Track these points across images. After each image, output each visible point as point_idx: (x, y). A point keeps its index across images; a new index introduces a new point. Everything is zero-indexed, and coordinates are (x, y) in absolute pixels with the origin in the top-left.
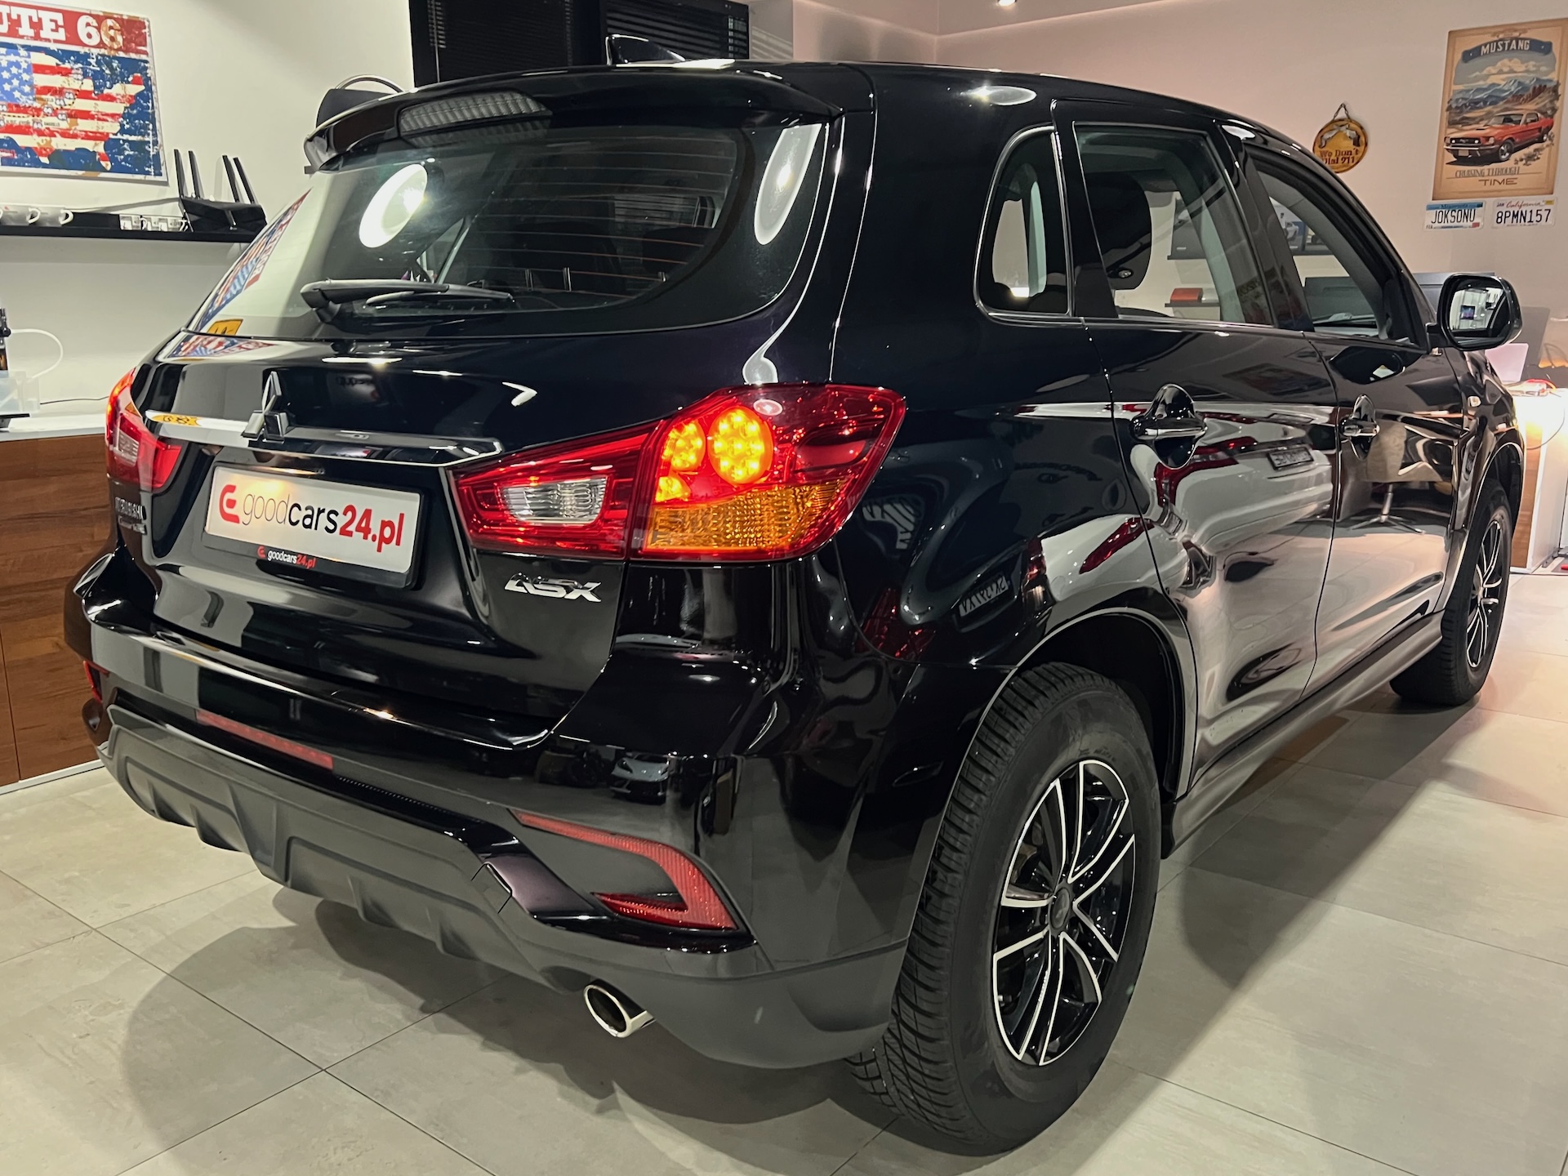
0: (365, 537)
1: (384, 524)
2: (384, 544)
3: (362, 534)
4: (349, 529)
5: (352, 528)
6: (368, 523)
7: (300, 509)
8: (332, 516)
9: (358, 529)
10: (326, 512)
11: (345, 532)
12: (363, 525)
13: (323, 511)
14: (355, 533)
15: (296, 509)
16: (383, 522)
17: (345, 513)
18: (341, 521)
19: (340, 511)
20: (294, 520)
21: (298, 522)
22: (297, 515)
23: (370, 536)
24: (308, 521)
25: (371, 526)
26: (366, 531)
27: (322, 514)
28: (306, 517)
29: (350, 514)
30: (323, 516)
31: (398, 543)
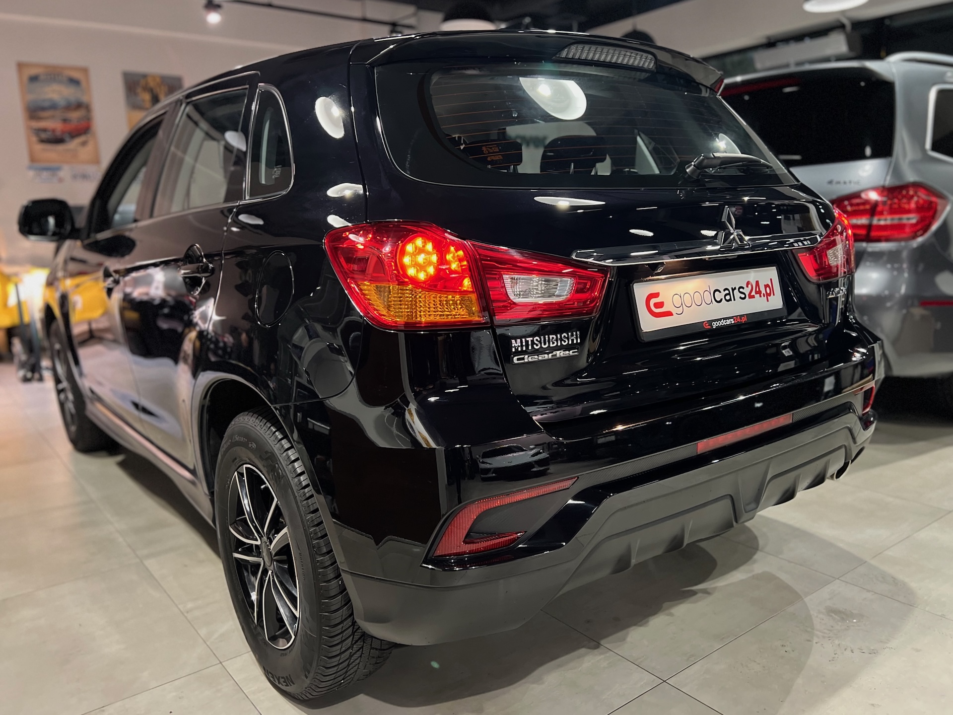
0: (760, 296)
1: (766, 286)
2: (769, 297)
3: (758, 295)
4: (752, 294)
5: (753, 293)
6: (759, 289)
7: (720, 292)
8: (741, 290)
9: (756, 293)
10: (737, 288)
11: (751, 297)
12: (758, 290)
13: (735, 288)
14: (756, 295)
15: (717, 293)
16: (765, 285)
17: (747, 287)
18: (747, 291)
19: (745, 286)
20: (718, 300)
21: (721, 300)
22: (718, 296)
23: (762, 295)
24: (728, 297)
25: (761, 290)
26: (759, 292)
27: (735, 291)
28: (726, 295)
29: (750, 286)
30: (736, 291)
31: (774, 295)
